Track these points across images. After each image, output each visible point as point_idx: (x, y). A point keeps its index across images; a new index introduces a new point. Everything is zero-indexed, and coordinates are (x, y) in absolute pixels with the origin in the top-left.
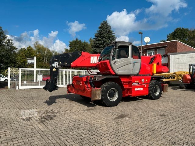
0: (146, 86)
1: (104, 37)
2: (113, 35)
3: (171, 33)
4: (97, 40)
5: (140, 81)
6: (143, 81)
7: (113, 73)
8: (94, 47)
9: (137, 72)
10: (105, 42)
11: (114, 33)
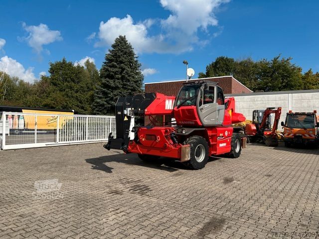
0: (228, 140)
1: (121, 62)
2: (135, 59)
3: (211, 64)
4: (110, 67)
5: (224, 134)
6: (226, 133)
7: (200, 124)
8: (105, 77)
9: (221, 122)
10: (123, 69)
11: (137, 58)
